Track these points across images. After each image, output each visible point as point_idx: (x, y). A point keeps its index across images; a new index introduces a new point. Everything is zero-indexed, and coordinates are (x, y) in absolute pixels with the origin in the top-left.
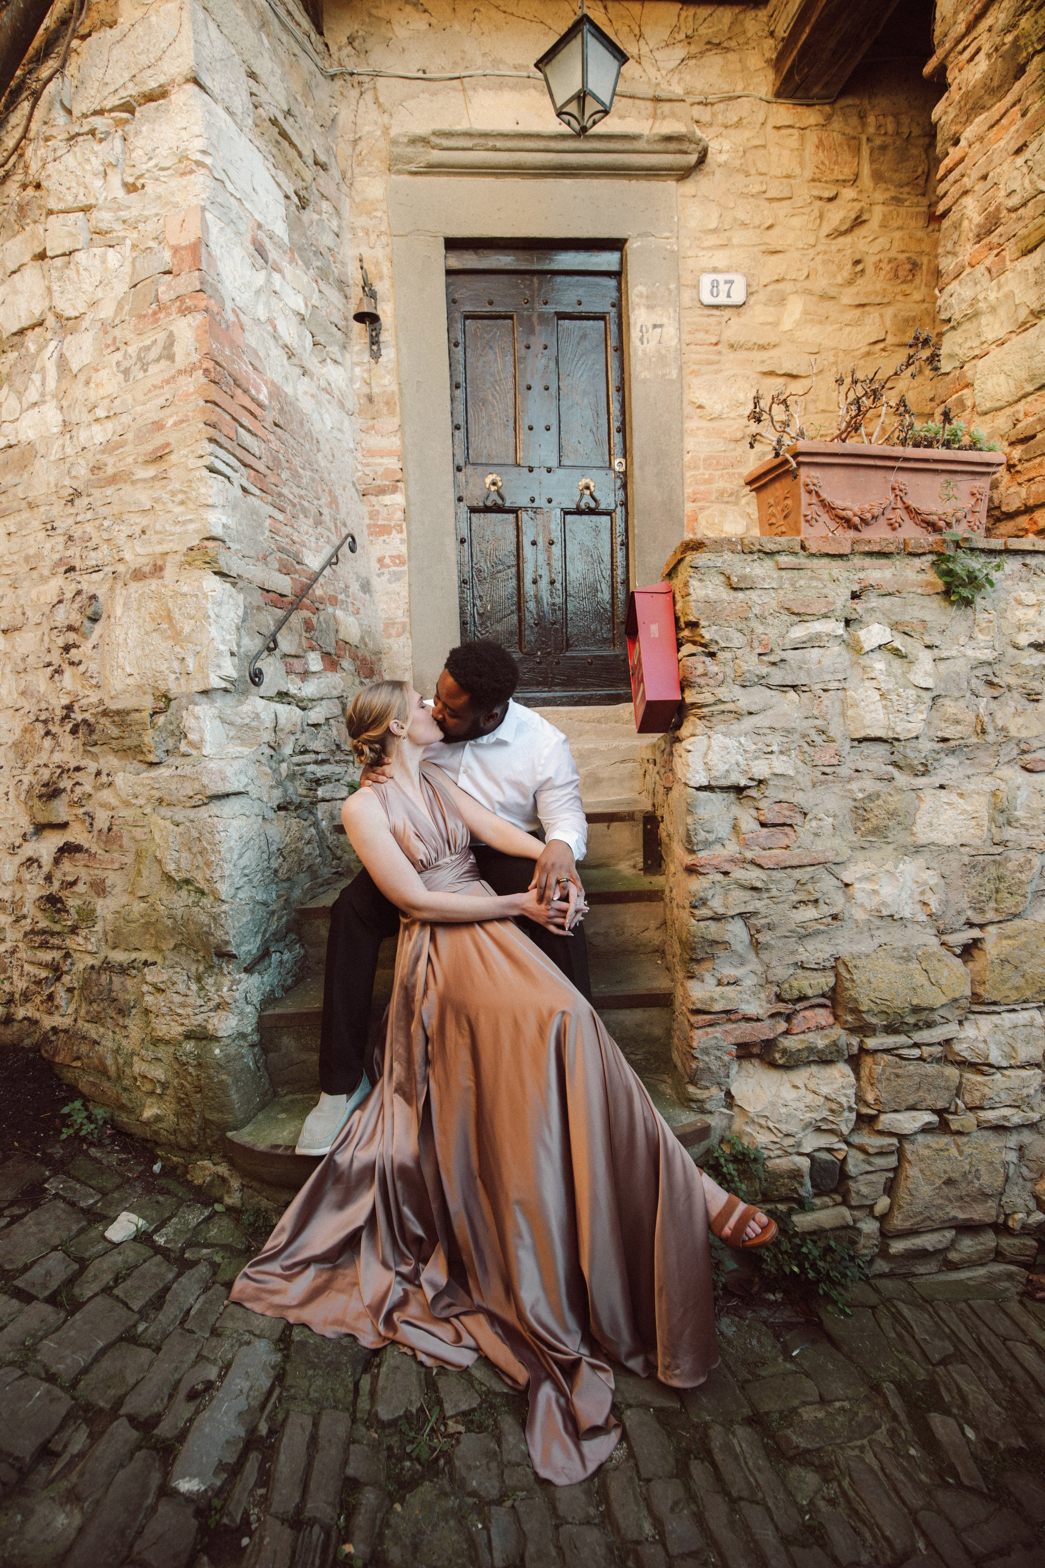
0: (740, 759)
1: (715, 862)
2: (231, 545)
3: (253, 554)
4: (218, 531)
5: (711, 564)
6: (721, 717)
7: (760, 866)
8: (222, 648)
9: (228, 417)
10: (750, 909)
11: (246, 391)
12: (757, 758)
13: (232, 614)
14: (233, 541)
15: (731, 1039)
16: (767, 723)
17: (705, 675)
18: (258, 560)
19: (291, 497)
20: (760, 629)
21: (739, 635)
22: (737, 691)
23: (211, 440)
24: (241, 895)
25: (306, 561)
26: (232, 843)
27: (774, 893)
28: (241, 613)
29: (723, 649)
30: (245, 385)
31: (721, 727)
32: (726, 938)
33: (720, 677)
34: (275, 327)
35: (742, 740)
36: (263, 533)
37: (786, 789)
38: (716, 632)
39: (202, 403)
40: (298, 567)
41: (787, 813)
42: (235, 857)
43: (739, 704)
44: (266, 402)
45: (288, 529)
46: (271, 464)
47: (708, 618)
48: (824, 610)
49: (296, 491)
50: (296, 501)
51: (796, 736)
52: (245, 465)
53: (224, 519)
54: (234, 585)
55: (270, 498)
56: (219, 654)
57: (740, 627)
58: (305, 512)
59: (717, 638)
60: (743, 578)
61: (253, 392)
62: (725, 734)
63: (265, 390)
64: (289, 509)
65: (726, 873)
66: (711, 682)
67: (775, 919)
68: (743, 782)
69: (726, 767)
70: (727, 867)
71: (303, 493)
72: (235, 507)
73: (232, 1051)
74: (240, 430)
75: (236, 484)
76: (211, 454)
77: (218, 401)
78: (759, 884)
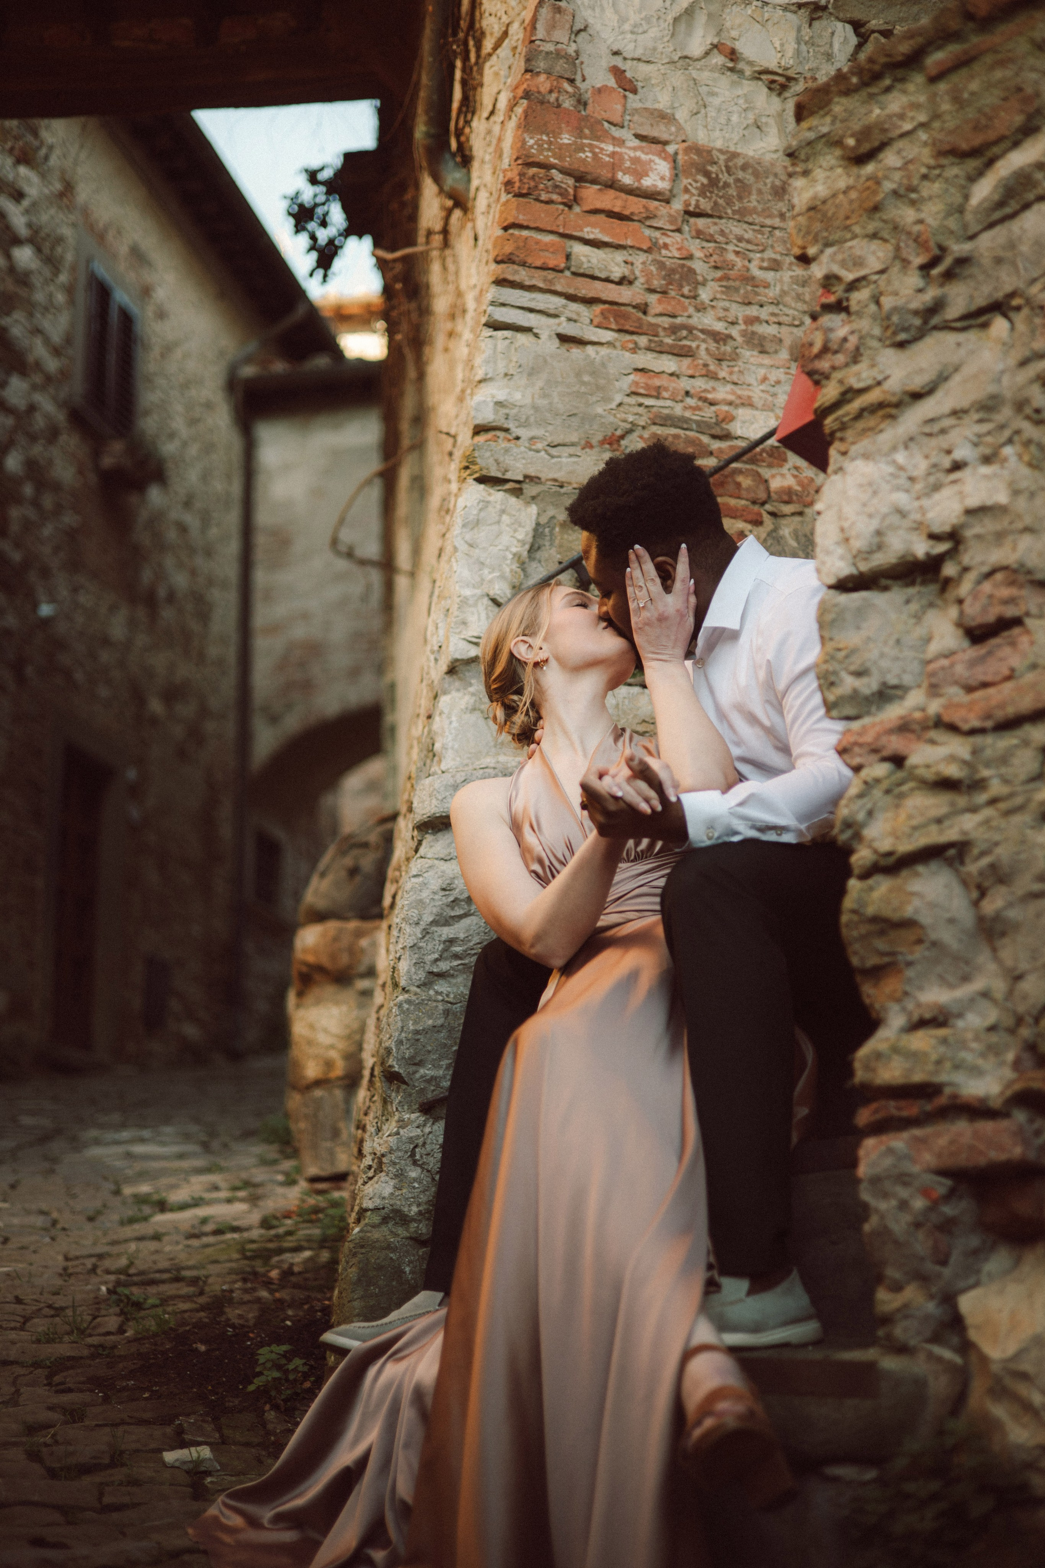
0: (902, 499)
1: (868, 738)
2: (519, 432)
3: (574, 438)
4: (488, 416)
5: (811, 135)
6: (860, 425)
7: (953, 728)
8: (467, 592)
9: (548, 238)
10: (951, 834)
11: (612, 185)
12: (937, 487)
13: (505, 539)
14: (526, 424)
15: (928, 1158)
16: (946, 408)
17: (825, 350)
18: (589, 445)
19: (719, 327)
20: (907, 215)
21: (875, 245)
22: (888, 358)
23: (501, 282)
24: (442, 986)
25: (739, 433)
26: (425, 894)
27: (996, 788)
28: (525, 533)
29: (853, 286)
30: (605, 174)
31: (864, 444)
32: (909, 911)
33: (853, 340)
34: (733, 55)
35: (900, 457)
36: (607, 399)
37: (1000, 537)
38: (832, 258)
39: (500, 232)
40: (716, 445)
41: (1006, 592)
42: (428, 918)
43: (887, 386)
44: (663, 185)
45: (700, 384)
46: (656, 283)
47: (816, 240)
48: (1019, 119)
49: (739, 312)
50: (735, 332)
51: (1006, 413)
52: (590, 301)
53: (501, 396)
54: (517, 492)
55: (643, 341)
56: (464, 602)
57: (871, 227)
58: (761, 345)
59: (836, 269)
60: (864, 134)
61: (627, 180)
62: (866, 456)
63: (663, 167)
64: (704, 348)
65: (898, 761)
66: (840, 359)
67: (1003, 853)
68: (921, 548)
69: (874, 524)
70: (895, 744)
71: (764, 313)
72: (532, 373)
73: (376, 1235)
74: (579, 249)
75: (544, 335)
76: (493, 303)
77: (522, 219)
78: (953, 771)
